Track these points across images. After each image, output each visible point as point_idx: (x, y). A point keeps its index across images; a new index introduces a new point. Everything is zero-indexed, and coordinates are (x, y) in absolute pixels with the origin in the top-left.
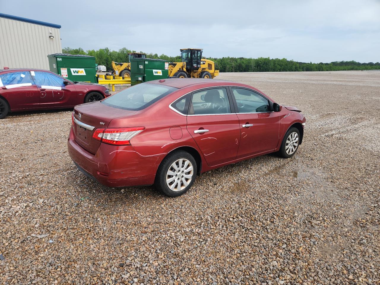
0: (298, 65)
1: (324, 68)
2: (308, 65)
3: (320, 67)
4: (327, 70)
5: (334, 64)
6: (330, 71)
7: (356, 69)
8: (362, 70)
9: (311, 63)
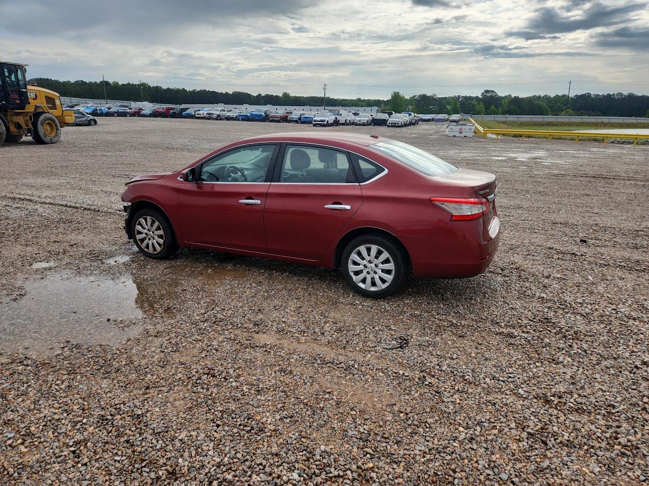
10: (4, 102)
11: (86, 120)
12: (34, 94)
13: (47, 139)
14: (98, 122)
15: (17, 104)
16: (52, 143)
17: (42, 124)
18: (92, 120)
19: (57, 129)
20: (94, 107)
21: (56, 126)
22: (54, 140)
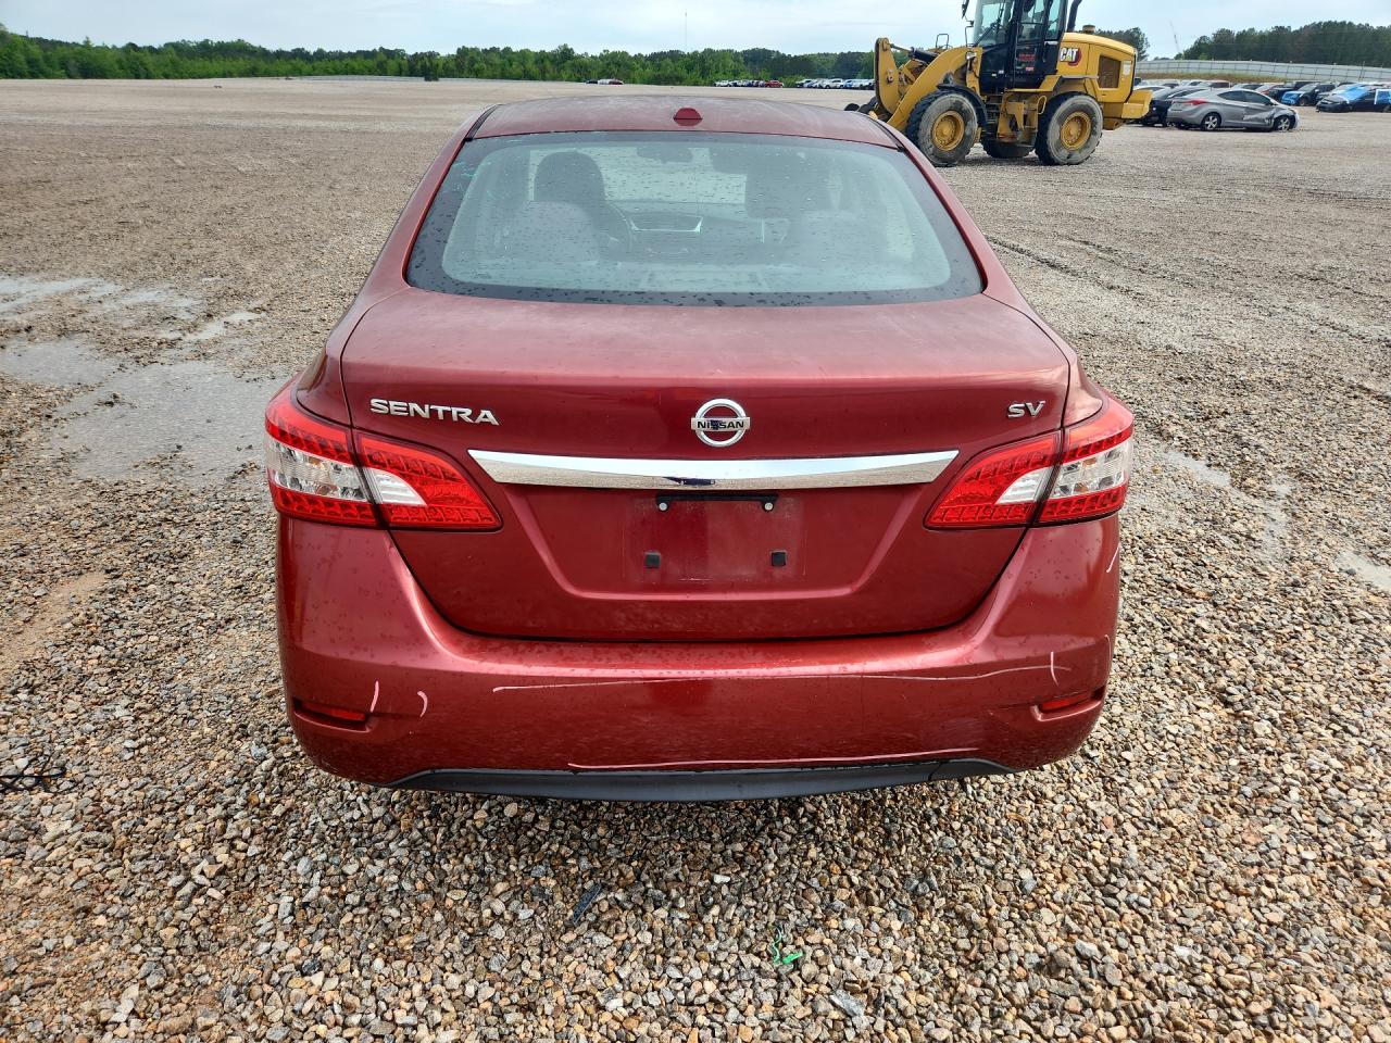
0: (36, 51)
1: (151, 68)
2: (80, 53)
3: (134, 63)
4: (167, 77)
5: (179, 49)
6: (176, 78)
7: (267, 74)
8: (287, 75)
9: (87, 42)
10: (1001, 72)
11: (1271, 118)
12: (1075, 51)
13: (1062, 155)
14: (1300, 121)
15: (1030, 74)
16: (1069, 164)
17: (1061, 121)
18: (1285, 117)
19: (1093, 132)
20: (1367, 89)
21: (1094, 124)
22: (1077, 156)
